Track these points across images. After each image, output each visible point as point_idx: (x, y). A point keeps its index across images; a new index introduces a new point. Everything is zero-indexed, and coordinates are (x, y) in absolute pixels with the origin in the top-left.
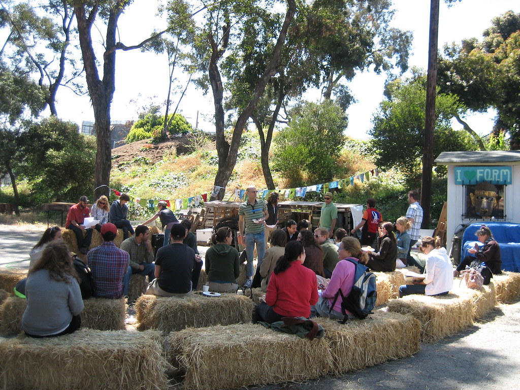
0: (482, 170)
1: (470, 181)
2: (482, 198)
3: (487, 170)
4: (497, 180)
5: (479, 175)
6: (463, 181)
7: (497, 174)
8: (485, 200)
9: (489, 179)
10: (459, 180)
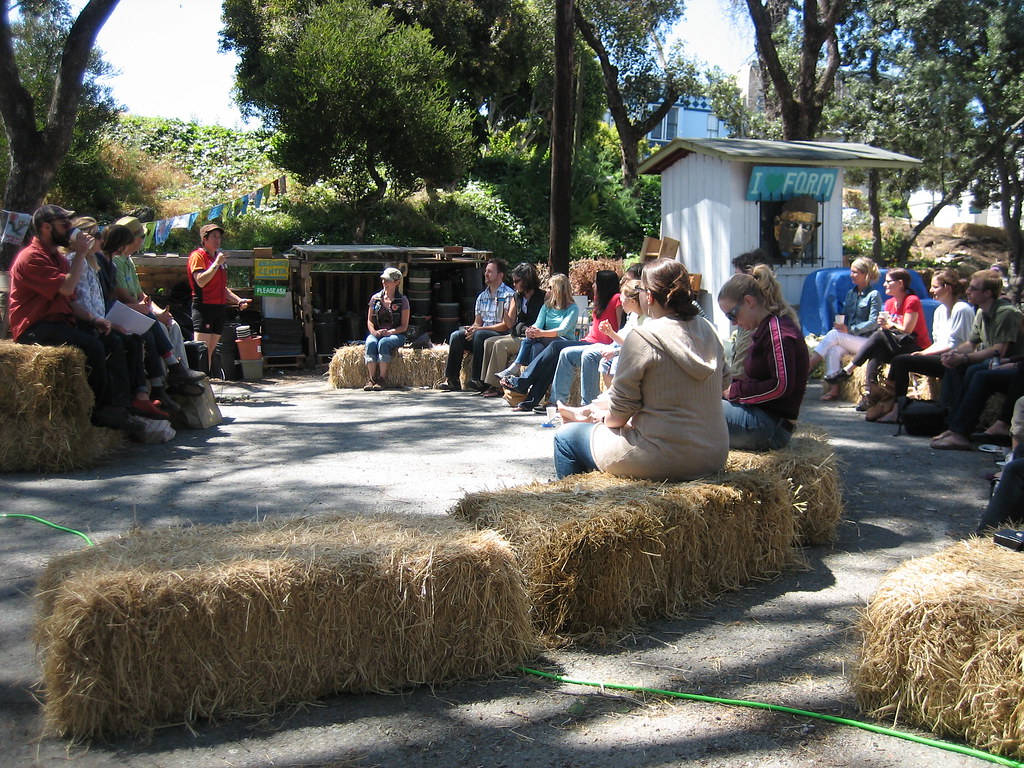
0: (795, 174)
1: (771, 195)
2: (797, 226)
3: (803, 173)
4: (811, 193)
5: (788, 182)
6: (760, 195)
7: (814, 182)
8: (800, 230)
9: (801, 191)
10: (755, 192)
